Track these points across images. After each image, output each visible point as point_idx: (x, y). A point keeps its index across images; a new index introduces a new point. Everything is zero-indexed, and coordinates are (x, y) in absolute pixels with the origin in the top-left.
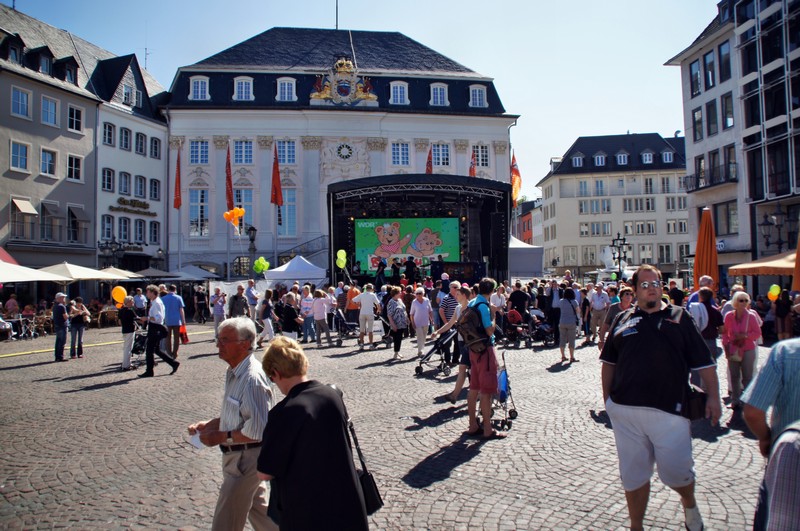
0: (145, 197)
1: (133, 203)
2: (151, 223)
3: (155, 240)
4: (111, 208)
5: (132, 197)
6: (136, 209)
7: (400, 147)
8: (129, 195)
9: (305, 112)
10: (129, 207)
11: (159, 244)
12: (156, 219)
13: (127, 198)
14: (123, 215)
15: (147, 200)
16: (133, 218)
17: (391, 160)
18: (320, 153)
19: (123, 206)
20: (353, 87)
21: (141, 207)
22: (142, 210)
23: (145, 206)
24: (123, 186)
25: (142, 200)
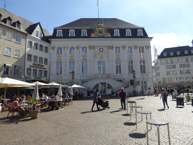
1: (38, 65)
2: (44, 71)
4: (30, 66)
5: (38, 63)
6: (39, 67)
7: (117, 48)
9: (89, 39)
10: (37, 66)
11: (47, 77)
12: (46, 70)
13: (36, 63)
14: (34, 68)
15: (43, 64)
16: (38, 69)
17: (115, 52)
18: (94, 51)
19: (35, 66)
20: (103, 32)
21: (41, 66)
22: (41, 67)
23: (43, 66)
24: (35, 60)
25: (41, 64)
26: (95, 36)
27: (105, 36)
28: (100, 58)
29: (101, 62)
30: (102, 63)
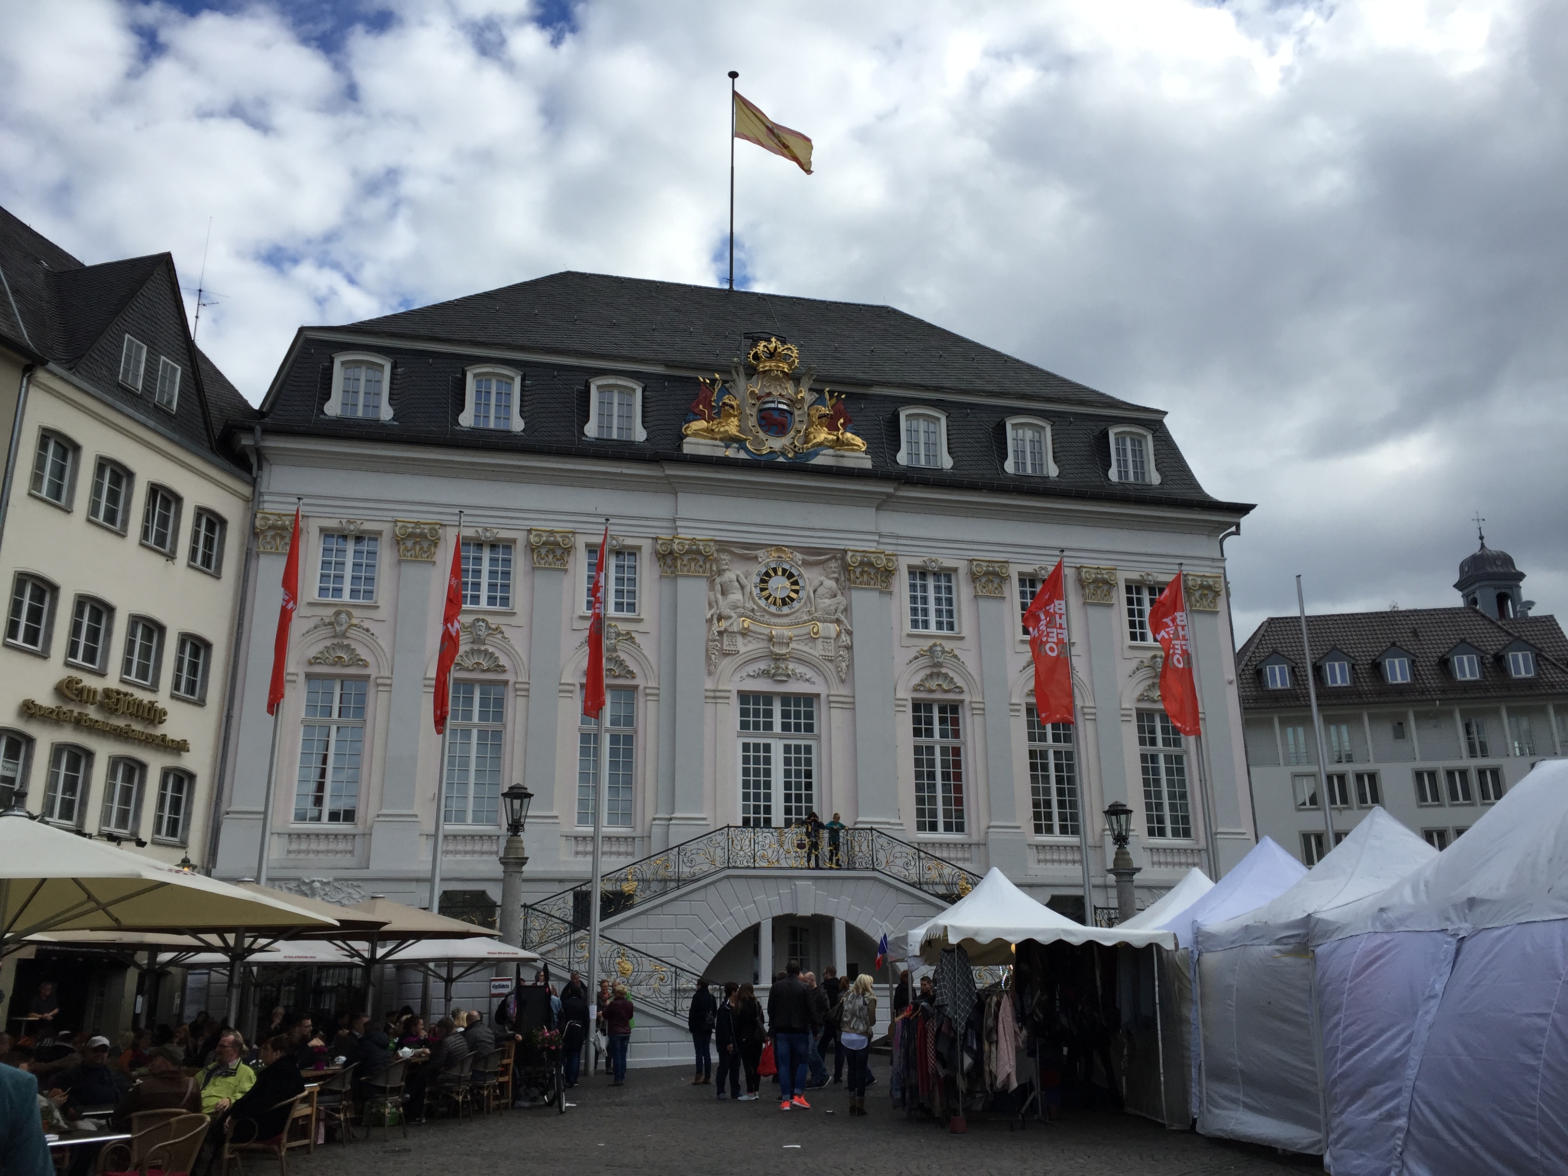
0: (154, 688)
1: (113, 702)
2: (166, 773)
3: (173, 831)
4: (29, 710)
5: (112, 681)
6: (118, 722)
7: (931, 583)
8: (102, 674)
9: (670, 470)
10: (92, 713)
11: (183, 845)
12: (187, 762)
13: (90, 682)
14: (68, 736)
15: (163, 699)
16: (104, 750)
17: (908, 617)
19: (75, 709)
20: (800, 415)
21: (135, 716)
22: (137, 727)
23: (154, 715)
24: (82, 641)
25: (145, 697)
26: (720, 452)
27: (818, 461)
28: (763, 665)
29: (777, 709)
30: (785, 714)
